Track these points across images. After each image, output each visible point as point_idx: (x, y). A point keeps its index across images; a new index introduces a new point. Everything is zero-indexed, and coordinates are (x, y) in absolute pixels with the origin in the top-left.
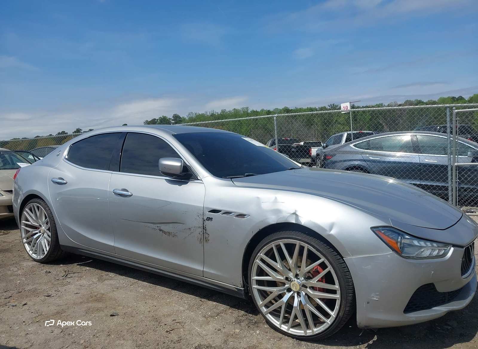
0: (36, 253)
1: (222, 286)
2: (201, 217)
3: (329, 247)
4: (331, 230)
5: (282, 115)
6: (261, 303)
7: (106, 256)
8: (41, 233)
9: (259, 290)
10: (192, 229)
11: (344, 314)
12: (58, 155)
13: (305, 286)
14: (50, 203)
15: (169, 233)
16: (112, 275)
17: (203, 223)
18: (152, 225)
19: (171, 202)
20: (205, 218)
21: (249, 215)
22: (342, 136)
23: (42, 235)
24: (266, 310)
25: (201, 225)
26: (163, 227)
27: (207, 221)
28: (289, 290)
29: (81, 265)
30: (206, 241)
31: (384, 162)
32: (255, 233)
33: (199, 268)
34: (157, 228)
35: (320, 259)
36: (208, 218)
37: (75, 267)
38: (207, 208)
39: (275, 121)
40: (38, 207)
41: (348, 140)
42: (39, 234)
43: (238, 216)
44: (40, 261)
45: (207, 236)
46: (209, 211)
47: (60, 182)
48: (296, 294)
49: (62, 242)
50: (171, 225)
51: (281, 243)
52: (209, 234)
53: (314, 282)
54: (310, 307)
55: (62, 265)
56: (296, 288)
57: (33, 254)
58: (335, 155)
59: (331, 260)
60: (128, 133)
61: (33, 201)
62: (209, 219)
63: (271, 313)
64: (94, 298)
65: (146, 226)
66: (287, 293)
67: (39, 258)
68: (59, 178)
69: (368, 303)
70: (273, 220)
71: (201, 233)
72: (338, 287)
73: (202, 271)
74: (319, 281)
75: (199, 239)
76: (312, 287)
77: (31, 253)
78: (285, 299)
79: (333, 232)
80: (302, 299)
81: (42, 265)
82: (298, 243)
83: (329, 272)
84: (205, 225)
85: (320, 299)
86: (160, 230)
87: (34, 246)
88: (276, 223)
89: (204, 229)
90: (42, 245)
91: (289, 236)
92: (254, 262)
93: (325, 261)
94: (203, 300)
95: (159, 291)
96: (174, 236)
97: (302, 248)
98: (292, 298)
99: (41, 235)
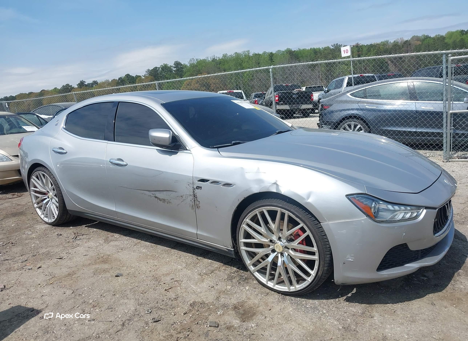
0: (47, 217)
1: (215, 247)
2: (191, 186)
3: (308, 213)
4: (308, 198)
5: (278, 66)
6: (249, 262)
7: (109, 220)
8: (49, 199)
9: (247, 252)
10: (184, 198)
11: (322, 273)
12: (56, 125)
13: (286, 247)
14: (54, 171)
15: (164, 200)
16: (117, 235)
17: (194, 192)
18: (148, 192)
19: (163, 171)
20: (195, 187)
21: (235, 185)
22: (342, 80)
23: (51, 200)
24: (254, 268)
25: (192, 194)
26: (158, 194)
27: (197, 190)
28: (273, 251)
29: (89, 227)
30: (197, 207)
31: (380, 111)
32: (241, 201)
33: (194, 231)
34: (152, 195)
35: (299, 224)
36: (197, 186)
37: (83, 229)
38: (196, 178)
39: (271, 73)
40: (44, 175)
41: (349, 84)
42: (47, 200)
43: (224, 185)
44: (52, 224)
45: (198, 203)
46: (198, 180)
47: (61, 152)
48: (279, 255)
49: (69, 207)
50: (165, 192)
51: (265, 210)
52: (199, 202)
53: (295, 244)
54: (292, 267)
55: (72, 227)
56: (279, 250)
57: (45, 218)
59: (309, 225)
60: (119, 102)
61: (38, 170)
62: (199, 188)
63: (258, 271)
64: (101, 259)
65: (143, 193)
66: (272, 254)
67: (50, 221)
68: (59, 148)
69: (344, 263)
70: (256, 189)
71: (193, 201)
72: (316, 249)
73: (195, 233)
74: (299, 243)
75: (191, 205)
76: (293, 249)
77: (42, 216)
78: (270, 259)
79: (310, 200)
80: (285, 259)
81: (54, 227)
82: (279, 210)
83: (308, 236)
84: (195, 193)
85: (301, 260)
86: (156, 197)
87: (45, 210)
88: (259, 192)
89: (194, 196)
90: (51, 210)
91: (271, 204)
92: (241, 227)
93: (304, 226)
94: (199, 258)
95: (159, 251)
96: (169, 202)
97: (283, 215)
98: (276, 257)
99: (49, 201)
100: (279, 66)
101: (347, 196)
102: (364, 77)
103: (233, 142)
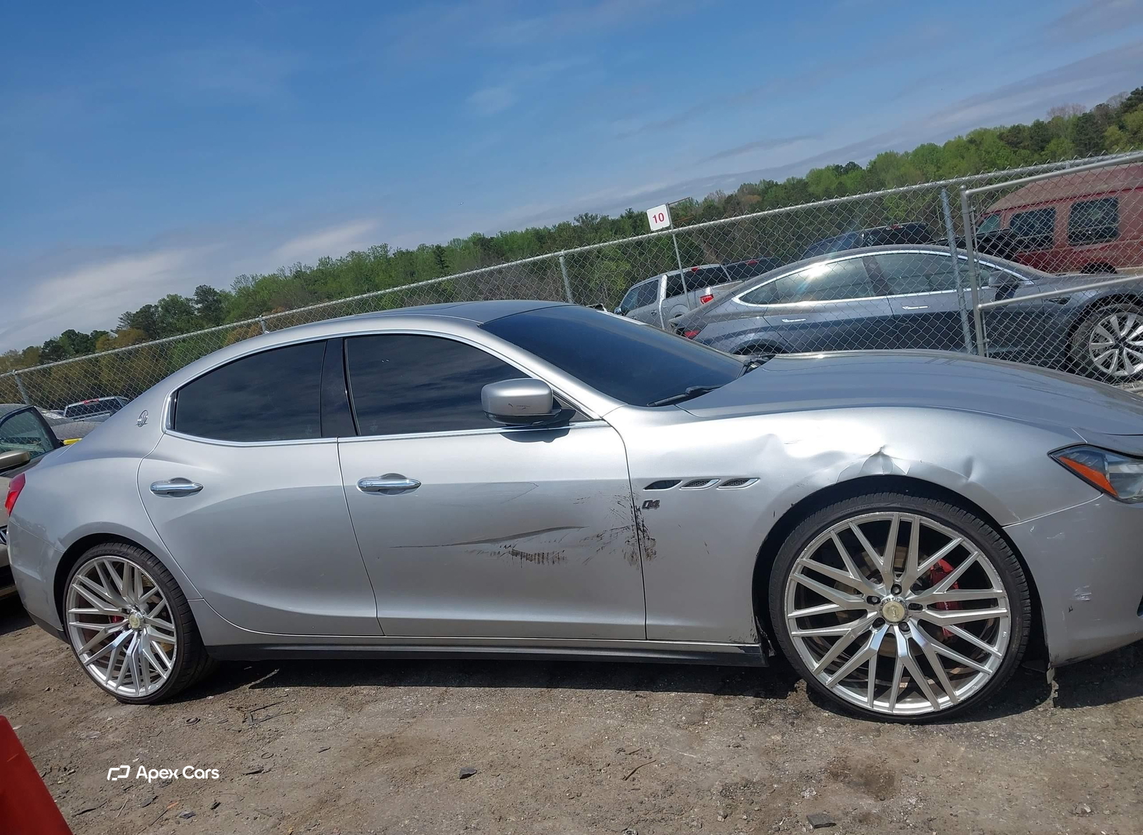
0: (132, 683)
1: (705, 650)
2: (628, 504)
3: (965, 512)
4: (968, 473)
6: (816, 665)
7: (352, 648)
8: (131, 631)
9: (807, 640)
10: (606, 536)
11: (1020, 645)
12: (141, 424)
13: (915, 607)
14: (164, 549)
15: (541, 557)
16: (365, 690)
17: (636, 517)
18: (489, 544)
19: (536, 482)
20: (639, 504)
21: (758, 478)
22: (656, 285)
23: (136, 633)
24: (830, 679)
25: (631, 522)
26: (522, 545)
27: (646, 510)
28: (879, 623)
29: (263, 685)
30: (648, 555)
31: (815, 325)
32: (781, 515)
33: (638, 621)
34: (503, 550)
35: (949, 540)
36: (646, 502)
37: (248, 694)
38: (640, 480)
39: (562, 266)
40: (119, 568)
41: (674, 290)
42: (125, 634)
43: (725, 484)
44: (146, 700)
45: (648, 544)
46: (646, 486)
47: (180, 490)
48: (896, 628)
49: (211, 639)
50: (544, 536)
51: (853, 524)
52: (654, 540)
53: (940, 591)
54: (933, 649)
55: (210, 697)
56: (897, 616)
57: (121, 688)
58: (703, 326)
59: (977, 537)
60: (344, 338)
61: (100, 553)
62: (653, 504)
63: (842, 683)
65: (472, 552)
66: (875, 631)
67: (142, 692)
68: (173, 480)
69: (1070, 611)
70: (827, 477)
71: (633, 541)
72: (1001, 591)
73: (642, 626)
74: (952, 588)
75: (628, 555)
76: (930, 605)
77: (112, 685)
78: (875, 643)
79: (974, 477)
80: (915, 634)
81: (158, 708)
82: (895, 518)
83: (976, 564)
84: (640, 521)
85: (960, 625)
86: (515, 554)
87: (118, 669)
88: (835, 483)
89: (638, 529)
90: (146, 659)
91: (870, 507)
92: (789, 580)
93: (964, 542)
94: (640, 693)
95: (521, 699)
96: (558, 559)
98: (890, 637)
99: (132, 635)
100: (579, 249)
101: (1049, 454)
102: (700, 272)
103: (689, 390)
